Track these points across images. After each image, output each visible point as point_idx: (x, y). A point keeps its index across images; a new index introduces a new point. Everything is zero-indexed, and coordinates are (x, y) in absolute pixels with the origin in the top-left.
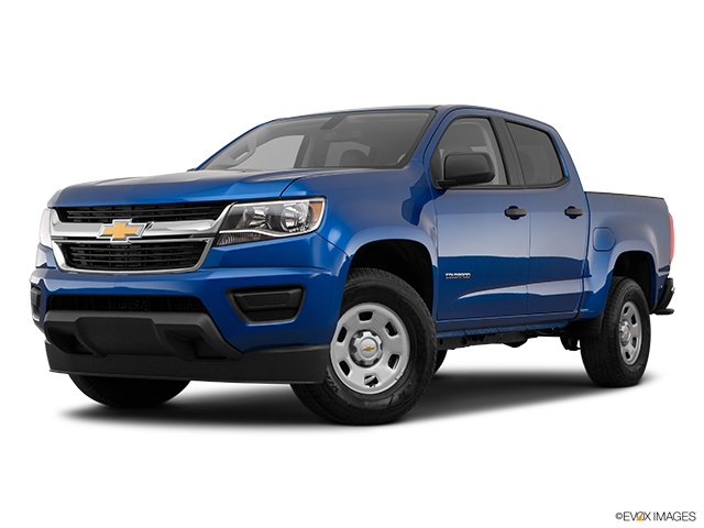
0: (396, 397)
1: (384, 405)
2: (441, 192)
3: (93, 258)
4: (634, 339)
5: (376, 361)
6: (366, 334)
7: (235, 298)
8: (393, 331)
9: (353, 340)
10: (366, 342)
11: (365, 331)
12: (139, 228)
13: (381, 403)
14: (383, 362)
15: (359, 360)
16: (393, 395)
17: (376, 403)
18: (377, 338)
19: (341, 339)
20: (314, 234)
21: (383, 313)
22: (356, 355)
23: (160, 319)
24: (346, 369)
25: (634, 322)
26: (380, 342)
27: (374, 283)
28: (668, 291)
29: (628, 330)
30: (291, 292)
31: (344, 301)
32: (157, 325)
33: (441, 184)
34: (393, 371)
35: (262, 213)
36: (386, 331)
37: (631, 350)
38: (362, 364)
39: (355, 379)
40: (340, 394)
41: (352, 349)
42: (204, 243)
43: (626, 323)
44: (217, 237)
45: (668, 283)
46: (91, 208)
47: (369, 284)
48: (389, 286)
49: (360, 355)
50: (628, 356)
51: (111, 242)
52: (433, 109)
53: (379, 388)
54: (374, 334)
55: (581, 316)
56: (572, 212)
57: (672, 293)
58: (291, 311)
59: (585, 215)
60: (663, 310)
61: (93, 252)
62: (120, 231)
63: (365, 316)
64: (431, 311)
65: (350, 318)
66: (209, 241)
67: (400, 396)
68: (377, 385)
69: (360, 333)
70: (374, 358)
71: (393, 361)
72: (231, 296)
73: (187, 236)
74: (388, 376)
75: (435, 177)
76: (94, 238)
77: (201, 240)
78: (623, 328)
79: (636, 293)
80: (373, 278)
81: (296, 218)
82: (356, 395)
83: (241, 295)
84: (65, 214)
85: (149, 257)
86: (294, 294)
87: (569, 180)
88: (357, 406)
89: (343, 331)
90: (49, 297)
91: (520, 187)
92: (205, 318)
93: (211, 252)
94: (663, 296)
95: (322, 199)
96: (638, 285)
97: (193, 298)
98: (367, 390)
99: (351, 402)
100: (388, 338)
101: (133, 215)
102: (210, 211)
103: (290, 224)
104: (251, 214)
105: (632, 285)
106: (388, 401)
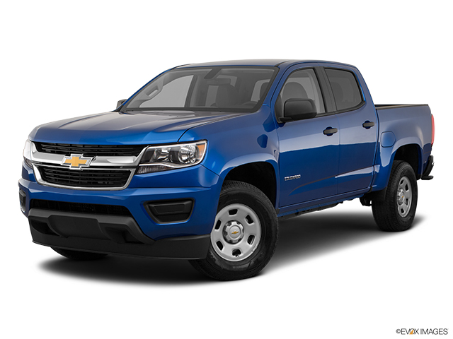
0: (252, 262)
1: (245, 268)
2: (281, 125)
3: (59, 177)
4: (407, 200)
5: (240, 240)
6: (233, 223)
7: (149, 207)
8: (250, 221)
9: (225, 227)
10: (234, 228)
11: (233, 221)
12: (88, 161)
13: (243, 266)
14: (244, 241)
15: (229, 240)
16: (250, 262)
17: (240, 267)
18: (240, 225)
19: (217, 228)
20: (200, 165)
21: (244, 209)
22: (227, 237)
23: (103, 219)
24: (220, 245)
25: (407, 189)
26: (242, 228)
27: (238, 192)
28: (429, 165)
29: (403, 195)
30: (185, 203)
31: (219, 204)
32: (100, 223)
33: (281, 120)
34: (251, 246)
35: (166, 151)
36: (246, 221)
37: (404, 207)
38: (231, 242)
39: (226, 252)
40: (217, 262)
41: (225, 233)
42: (130, 172)
43: (402, 190)
44: (138, 168)
45: (430, 159)
46: (57, 145)
47: (235, 192)
48: (248, 192)
49: (229, 237)
50: (402, 211)
51: (70, 168)
52: (277, 66)
53: (242, 257)
54: (239, 223)
55: (372, 190)
56: (368, 125)
57: (432, 166)
58: (185, 215)
59: (376, 125)
60: (427, 177)
61: (58, 173)
62: (75, 162)
63: (233, 212)
64: (275, 207)
65: (223, 214)
66: (133, 171)
67: (255, 262)
68: (240, 255)
69: (229, 223)
70: (238, 238)
71: (250, 239)
72: (147, 206)
73: (119, 167)
74: (247, 249)
75: (278, 115)
76: (59, 165)
77: (128, 170)
78: (400, 194)
79: (409, 171)
80: (238, 188)
81: (188, 154)
82: (227, 263)
83: (153, 206)
84: (40, 147)
85: (94, 179)
86: (187, 204)
87: (366, 103)
88: (228, 269)
89: (219, 223)
90: (31, 201)
91: (333, 113)
92: (130, 219)
93: (134, 178)
94: (427, 168)
95: (205, 142)
96: (410, 166)
97: (123, 207)
98: (234, 259)
99: (224, 267)
100: (247, 225)
101: (83, 150)
102: (133, 150)
103: (184, 158)
104: (159, 152)
105: (406, 166)
106: (247, 265)
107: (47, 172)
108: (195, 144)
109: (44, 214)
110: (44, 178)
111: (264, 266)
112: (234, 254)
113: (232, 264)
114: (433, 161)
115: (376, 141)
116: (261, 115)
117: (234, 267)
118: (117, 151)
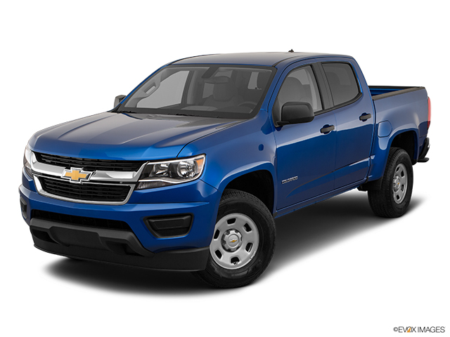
0: (250, 270)
1: (243, 275)
2: (279, 129)
3: (59, 188)
4: (403, 186)
5: (238, 248)
6: (232, 232)
7: (149, 222)
8: (248, 228)
9: (223, 236)
10: (232, 237)
11: (231, 230)
12: (88, 175)
13: (241, 274)
14: (242, 248)
15: (227, 249)
16: (248, 269)
17: (238, 275)
18: (238, 234)
19: (215, 238)
20: (199, 180)
21: (242, 218)
22: (225, 246)
23: (104, 233)
24: (219, 254)
25: (402, 175)
26: (240, 236)
27: (236, 202)
28: (425, 148)
29: (399, 181)
30: (184, 218)
31: (218, 214)
32: (101, 237)
33: (279, 124)
34: (249, 253)
35: (165, 166)
36: (244, 229)
37: (399, 194)
38: (229, 251)
39: (225, 260)
40: (216, 271)
41: (223, 242)
42: (129, 188)
43: (397, 177)
44: (137, 183)
45: (426, 142)
46: (57, 156)
47: (233, 202)
49: (228, 246)
50: (398, 197)
51: (70, 181)
52: (274, 66)
53: (240, 264)
54: (237, 231)
55: (369, 180)
56: (364, 117)
57: (428, 149)
58: (185, 230)
60: (423, 159)
62: (75, 175)
63: (231, 221)
64: (272, 213)
65: (221, 224)
66: (133, 187)
67: (253, 269)
68: (238, 263)
69: (228, 232)
70: (236, 246)
71: (248, 247)
72: (147, 221)
73: (118, 183)
74: (246, 256)
75: (276, 119)
76: (59, 177)
77: (127, 185)
78: (395, 181)
79: (405, 158)
80: (236, 198)
81: (187, 169)
82: (226, 271)
83: (153, 221)
84: (40, 158)
85: (94, 193)
86: (186, 219)
87: (363, 95)
88: (227, 277)
89: (218, 232)
90: (32, 211)
91: (330, 110)
92: (131, 234)
93: (133, 193)
94: (423, 150)
95: (203, 156)
96: (406, 153)
97: (122, 222)
98: (232, 266)
99: (222, 275)
100: (245, 233)
101: (83, 164)
102: (132, 166)
103: (184, 172)
104: (158, 167)
105: (403, 153)
106: (246, 272)
107: (48, 182)
108: (193, 159)
109: (46, 225)
110: (44, 188)
111: (262, 273)
112: (232, 262)
113: (231, 272)
114: (428, 144)
115: (373, 123)
116: (258, 120)
117: (233, 275)
118: (116, 165)
